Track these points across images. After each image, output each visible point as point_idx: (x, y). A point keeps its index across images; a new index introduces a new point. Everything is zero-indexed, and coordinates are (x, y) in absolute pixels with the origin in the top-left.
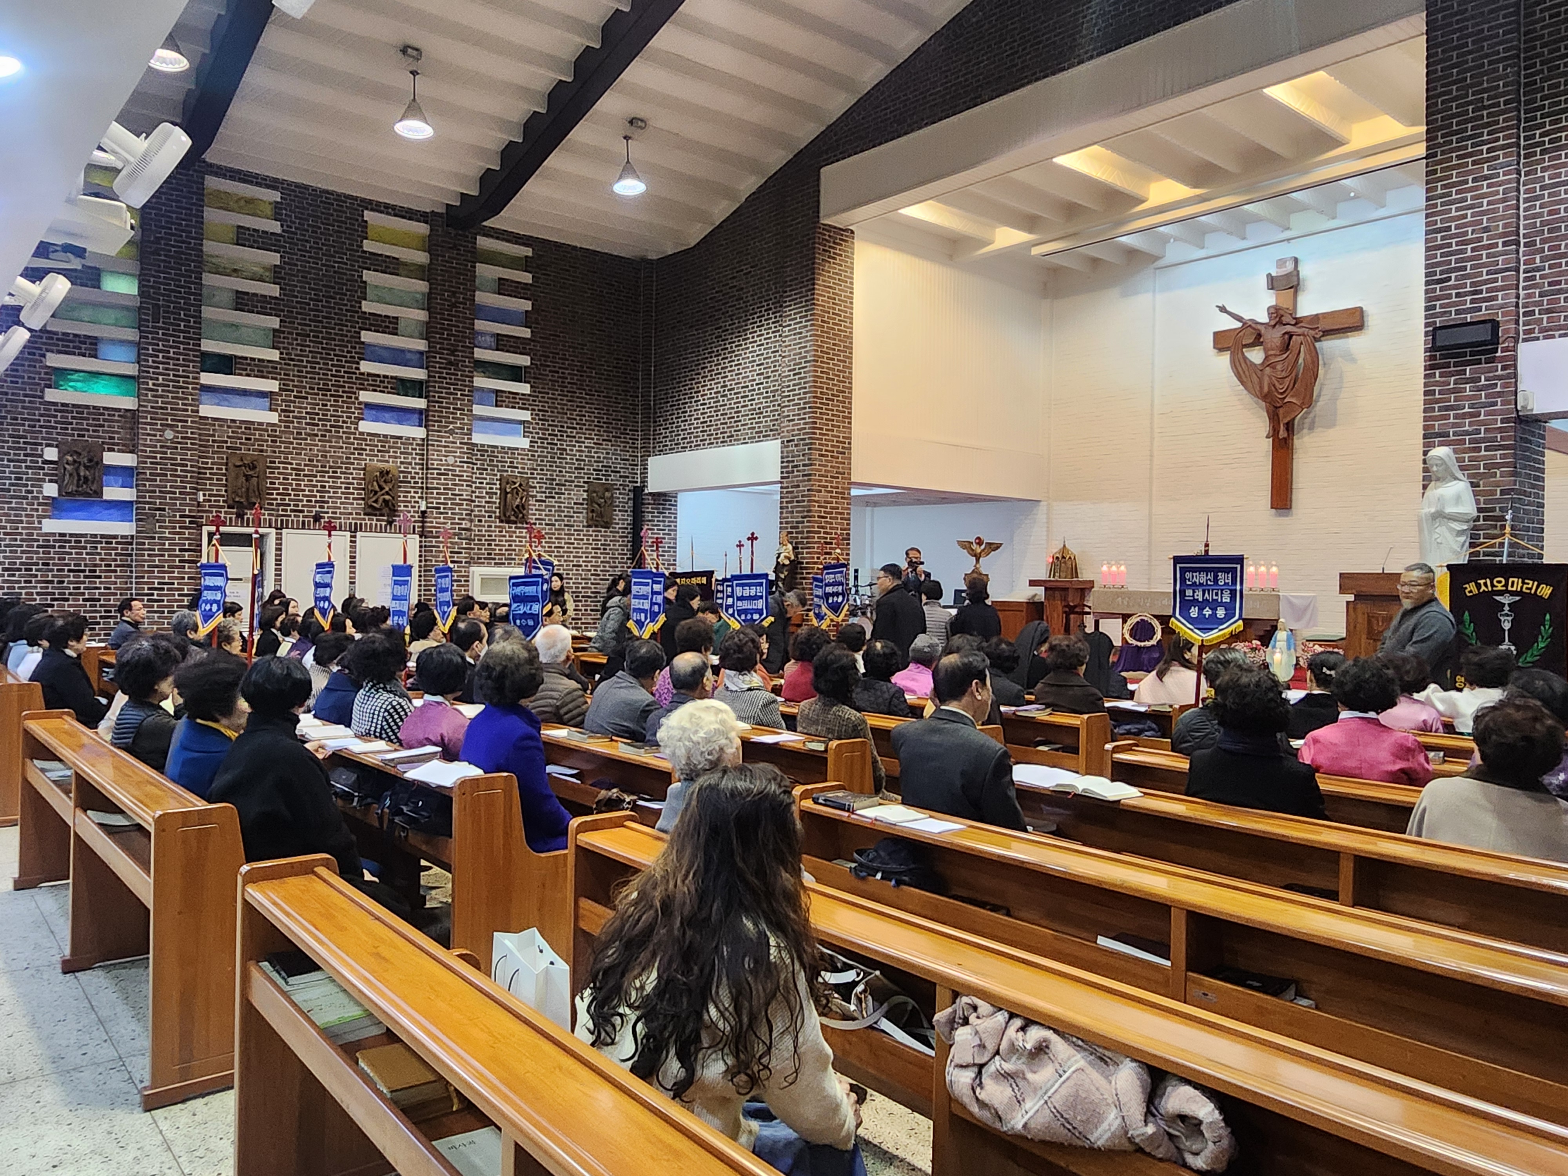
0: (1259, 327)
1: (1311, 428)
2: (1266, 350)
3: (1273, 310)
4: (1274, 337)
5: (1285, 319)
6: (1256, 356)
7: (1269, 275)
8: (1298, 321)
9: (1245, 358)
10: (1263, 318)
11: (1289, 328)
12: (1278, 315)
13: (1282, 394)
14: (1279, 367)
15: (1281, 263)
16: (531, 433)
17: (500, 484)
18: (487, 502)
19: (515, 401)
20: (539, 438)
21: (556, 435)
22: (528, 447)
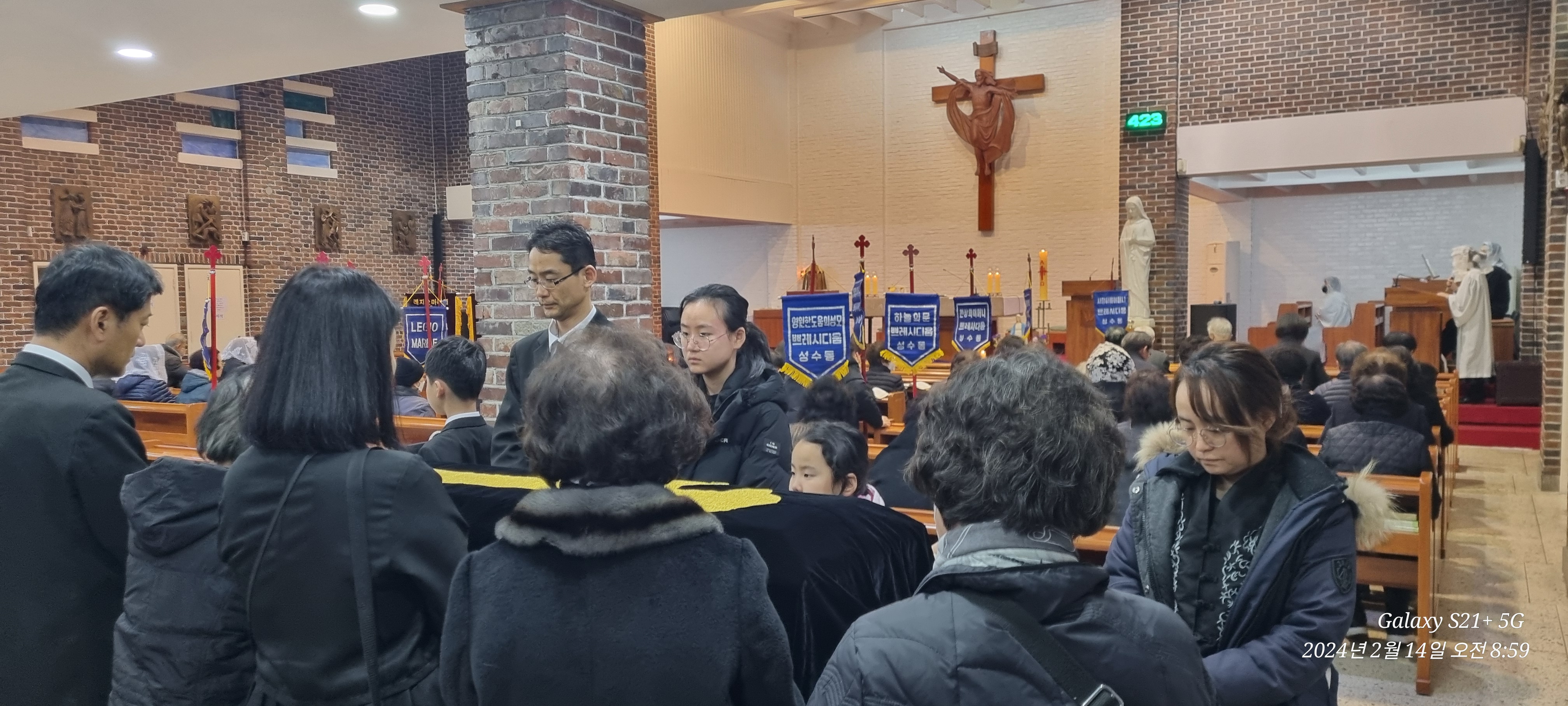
0: (969, 86)
1: (1007, 167)
2: (974, 106)
3: (979, 73)
4: (980, 94)
5: (989, 81)
6: (966, 108)
7: (975, 44)
8: (998, 83)
9: (958, 110)
10: (973, 79)
11: (990, 88)
12: (984, 78)
13: (987, 140)
14: (984, 119)
15: (983, 35)
16: (339, 163)
17: (314, 214)
18: (303, 232)
19: (322, 132)
20: (346, 168)
21: (360, 166)
22: (336, 177)
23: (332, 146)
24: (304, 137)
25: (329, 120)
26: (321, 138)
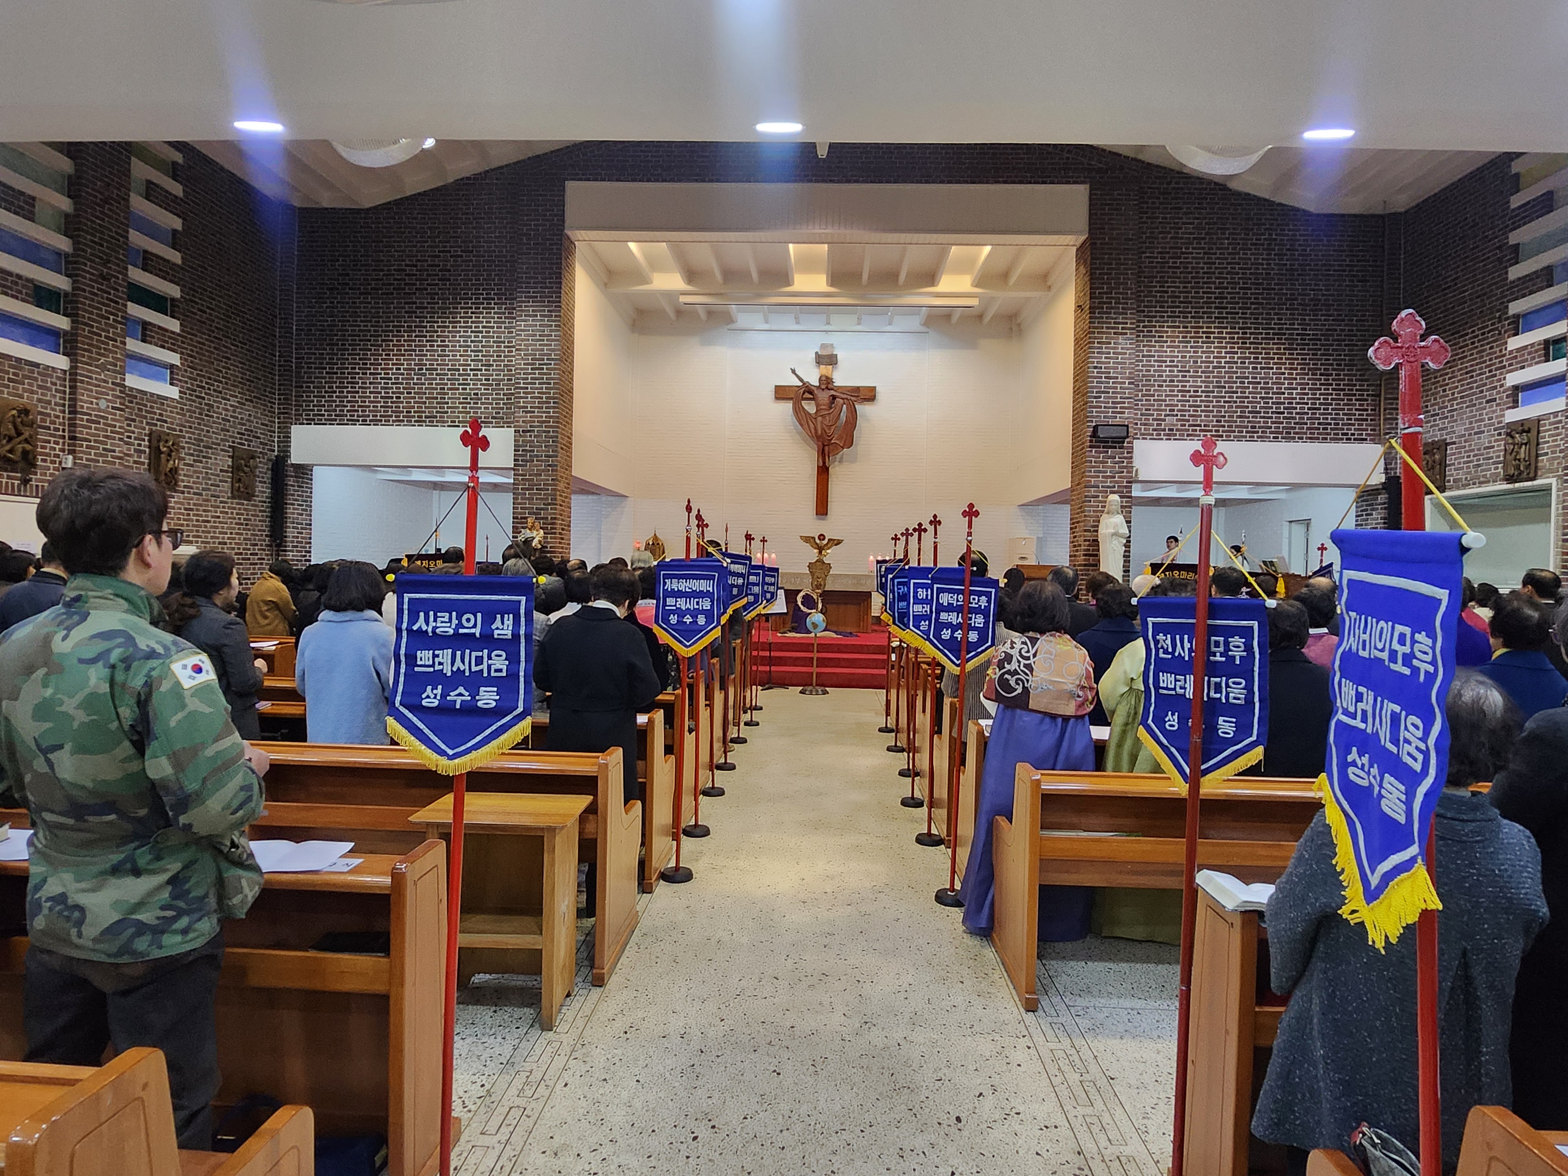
0: (813, 388)
2: (817, 406)
3: (820, 378)
4: (822, 397)
5: (830, 386)
8: (838, 389)
9: (803, 408)
10: (816, 383)
11: (832, 392)
12: (825, 382)
13: (828, 436)
14: (826, 418)
16: (180, 381)
17: (149, 441)
18: (135, 462)
19: (164, 339)
20: (188, 389)
21: (203, 388)
22: (177, 398)
23: (174, 359)
24: (144, 341)
25: (174, 325)
26: (163, 347)
